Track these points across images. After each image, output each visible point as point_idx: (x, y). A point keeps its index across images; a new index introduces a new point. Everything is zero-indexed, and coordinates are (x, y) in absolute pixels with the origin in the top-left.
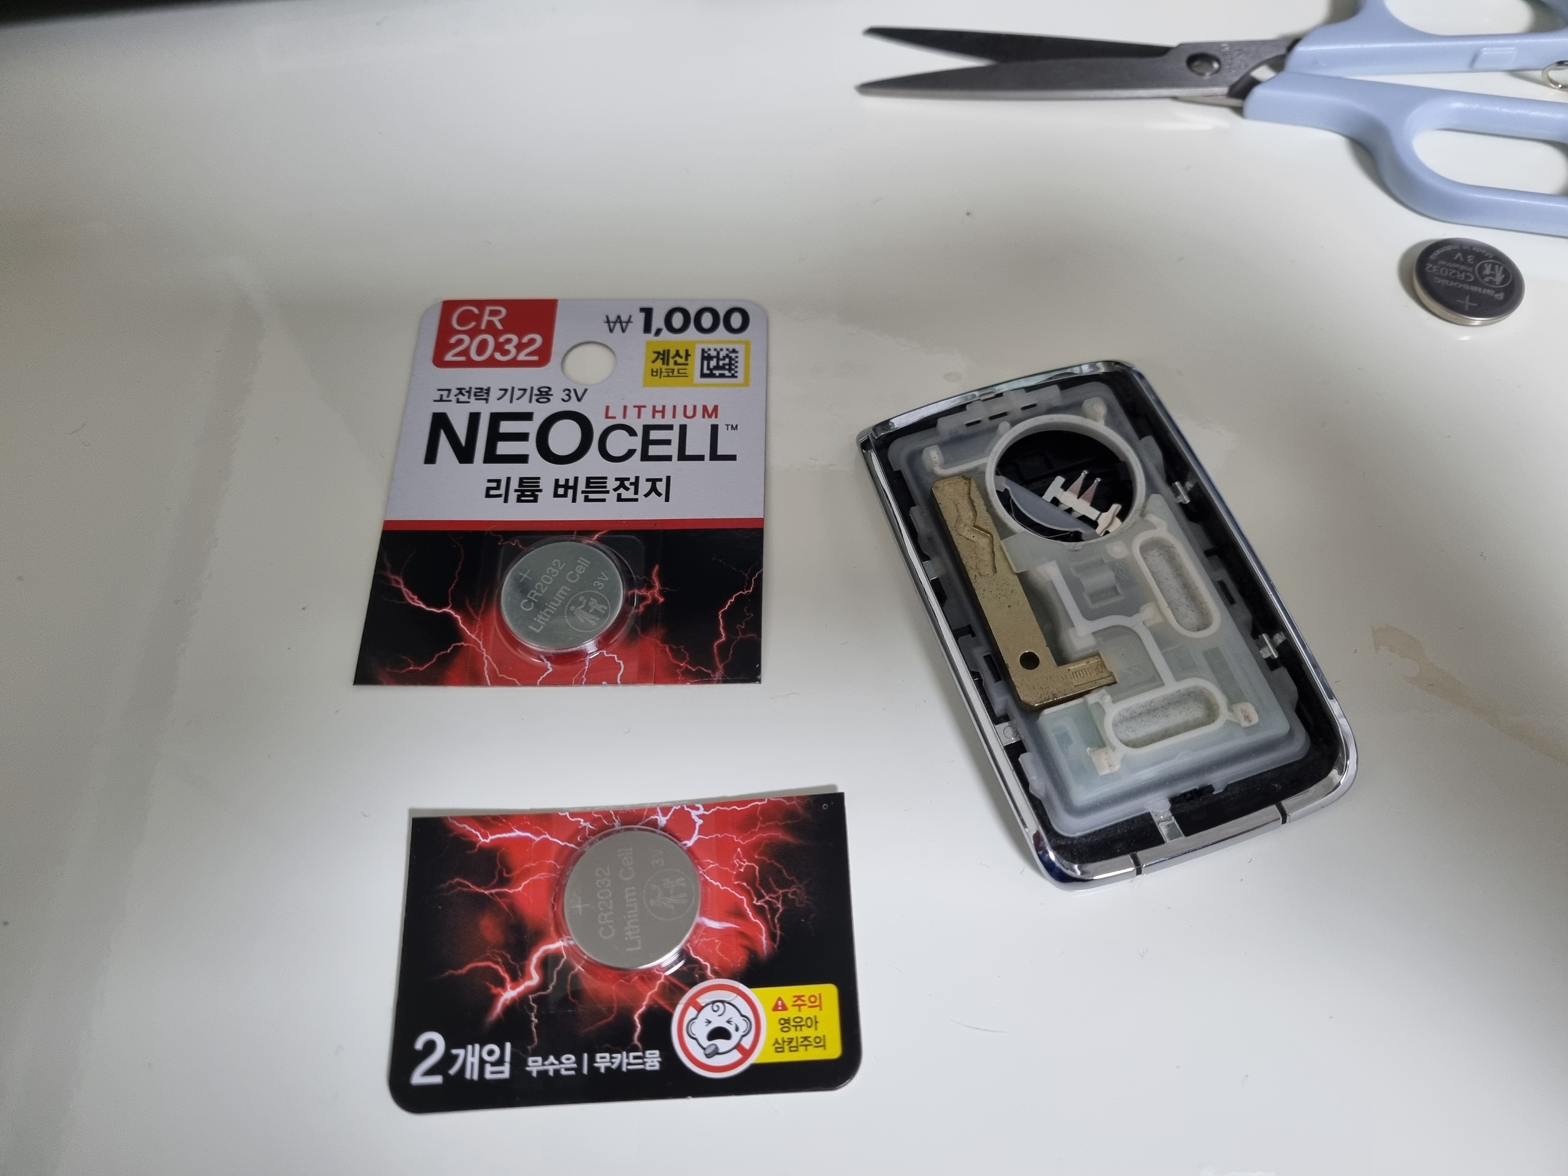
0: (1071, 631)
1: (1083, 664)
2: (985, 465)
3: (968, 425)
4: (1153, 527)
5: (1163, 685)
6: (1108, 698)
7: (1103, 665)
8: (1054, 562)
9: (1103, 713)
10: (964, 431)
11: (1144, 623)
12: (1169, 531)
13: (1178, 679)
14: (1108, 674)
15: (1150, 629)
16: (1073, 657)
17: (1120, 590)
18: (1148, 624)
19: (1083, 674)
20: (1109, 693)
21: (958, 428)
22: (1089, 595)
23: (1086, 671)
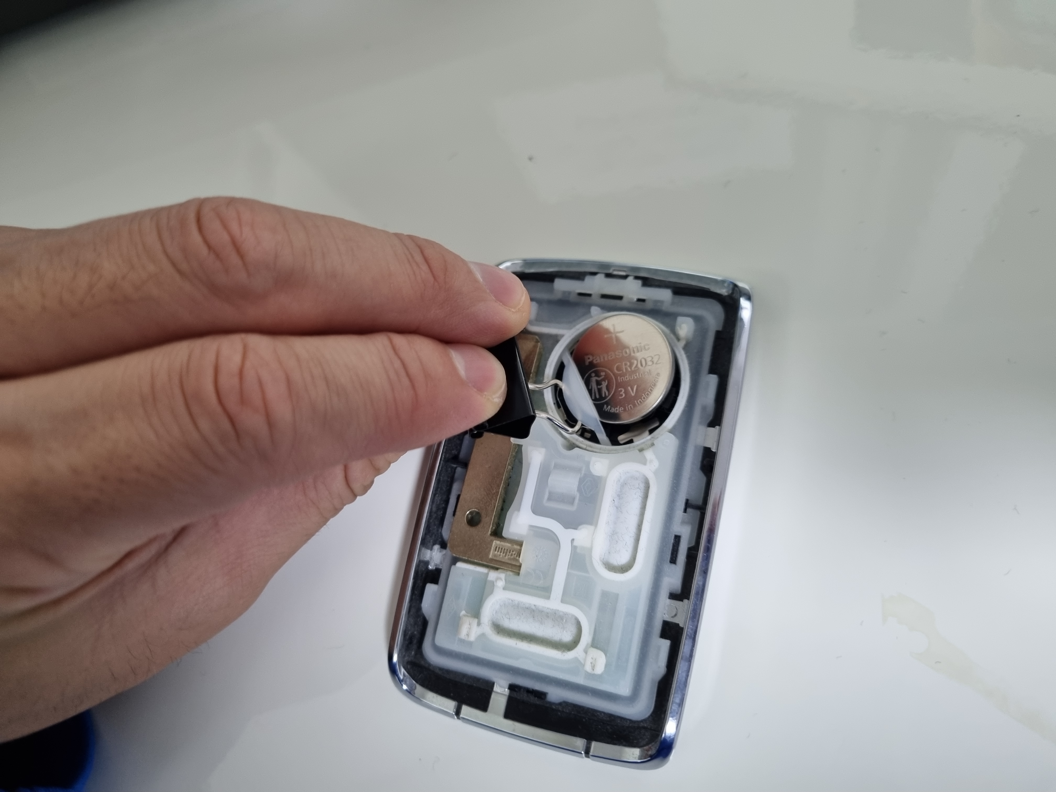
0: (516, 513)
1: (507, 546)
3: (580, 294)
4: (644, 462)
6: (500, 584)
7: (519, 555)
9: (491, 592)
11: (573, 540)
12: (656, 473)
14: (518, 564)
15: (574, 548)
16: (504, 534)
17: (577, 501)
18: (575, 543)
19: (502, 552)
20: (505, 580)
21: (569, 293)
22: (550, 493)
23: (506, 551)
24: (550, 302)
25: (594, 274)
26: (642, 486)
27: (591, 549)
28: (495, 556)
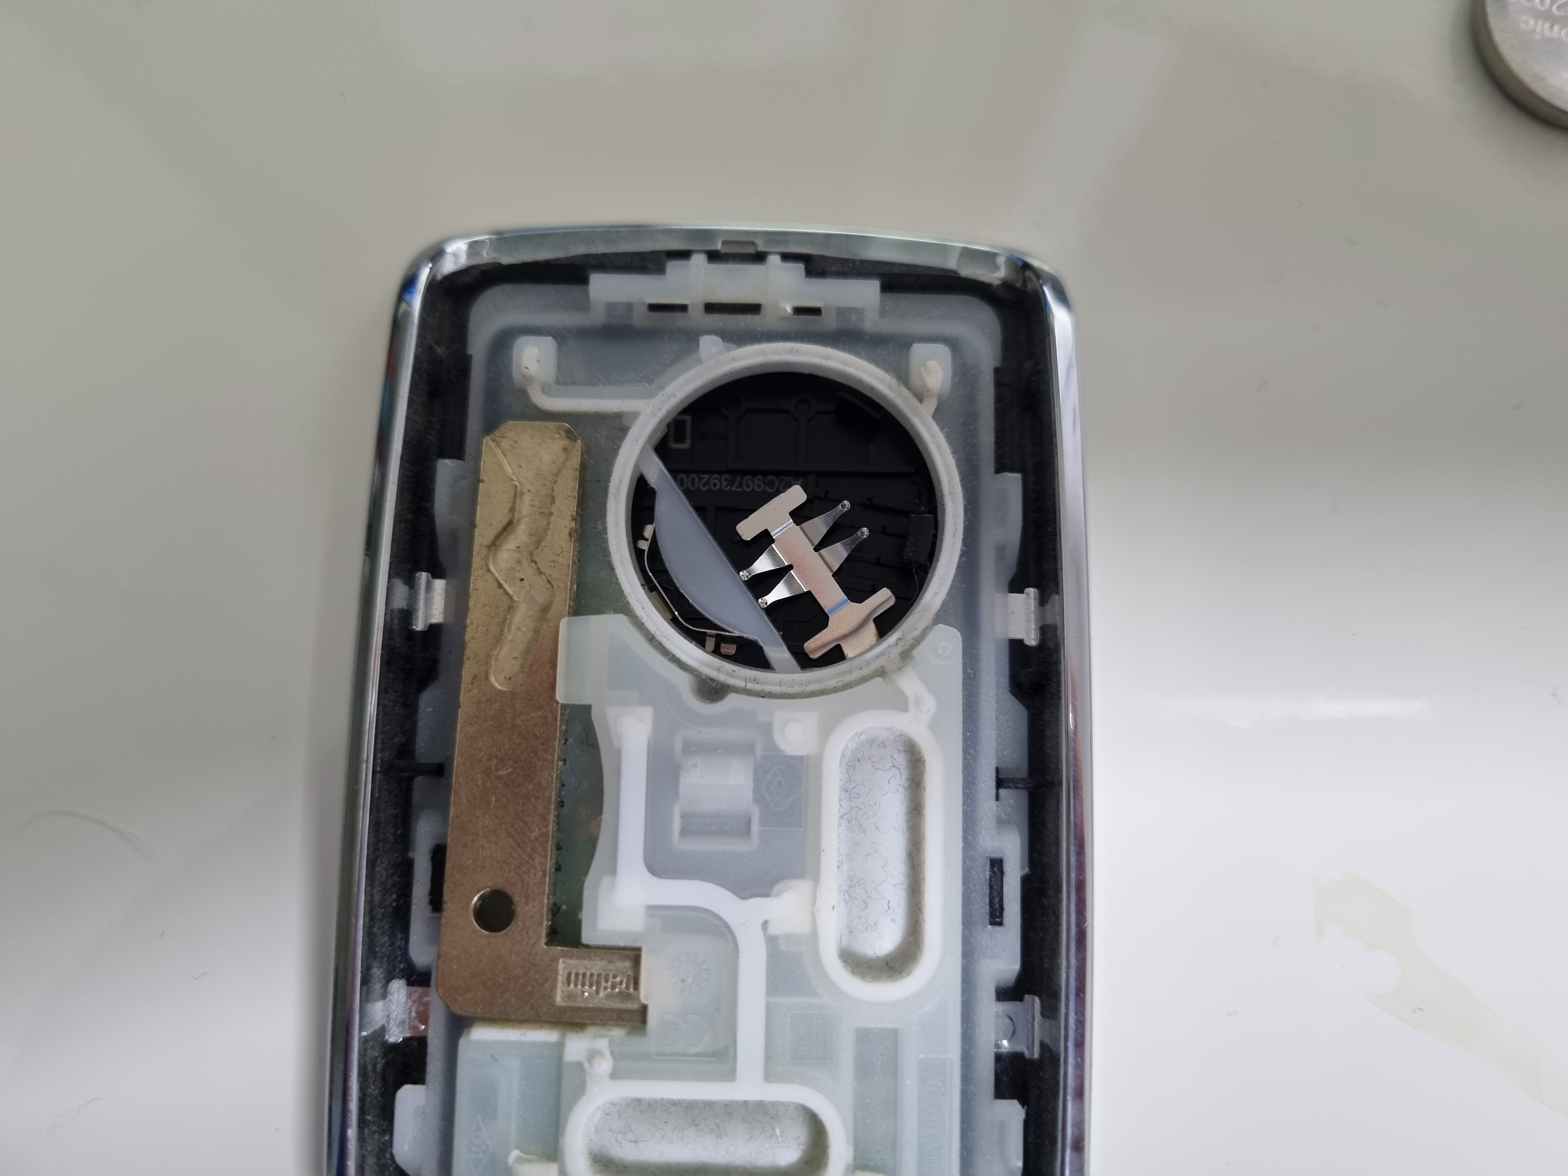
0: (606, 881)
1: (597, 966)
2: (635, 415)
3: (655, 308)
4: (901, 704)
5: (730, 1075)
6: (604, 1065)
7: (636, 981)
8: (647, 713)
9: (580, 1090)
10: (640, 319)
11: (765, 924)
12: (934, 726)
13: (769, 1076)
14: (635, 1006)
15: (772, 941)
16: (587, 937)
17: (755, 827)
18: (773, 930)
19: (587, 984)
20: (612, 1053)
21: (630, 307)
22: (684, 816)
23: (596, 981)
24: (585, 334)
25: (684, 255)
26: (901, 759)
27: (814, 936)
28: (570, 996)
